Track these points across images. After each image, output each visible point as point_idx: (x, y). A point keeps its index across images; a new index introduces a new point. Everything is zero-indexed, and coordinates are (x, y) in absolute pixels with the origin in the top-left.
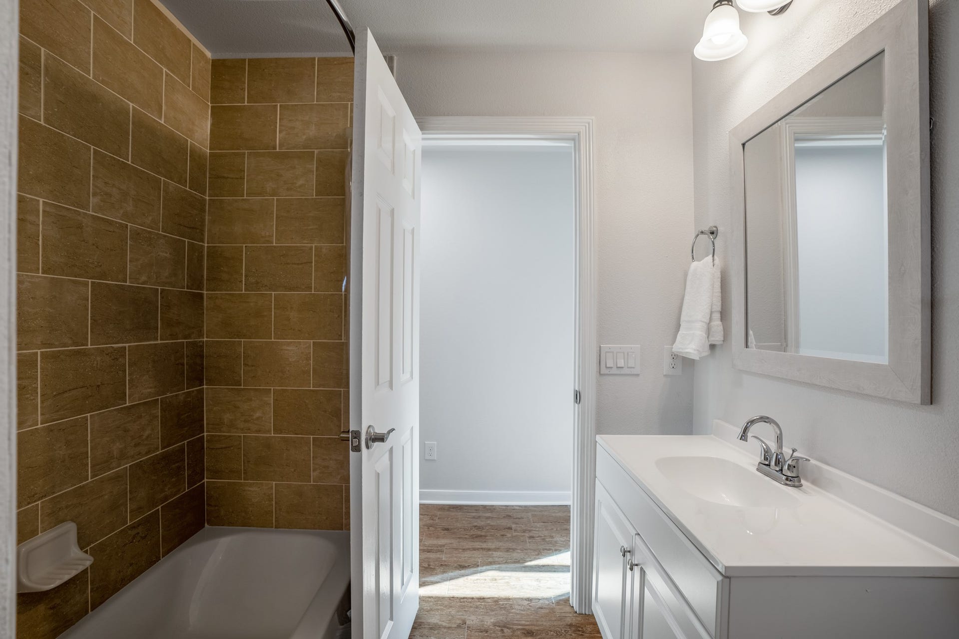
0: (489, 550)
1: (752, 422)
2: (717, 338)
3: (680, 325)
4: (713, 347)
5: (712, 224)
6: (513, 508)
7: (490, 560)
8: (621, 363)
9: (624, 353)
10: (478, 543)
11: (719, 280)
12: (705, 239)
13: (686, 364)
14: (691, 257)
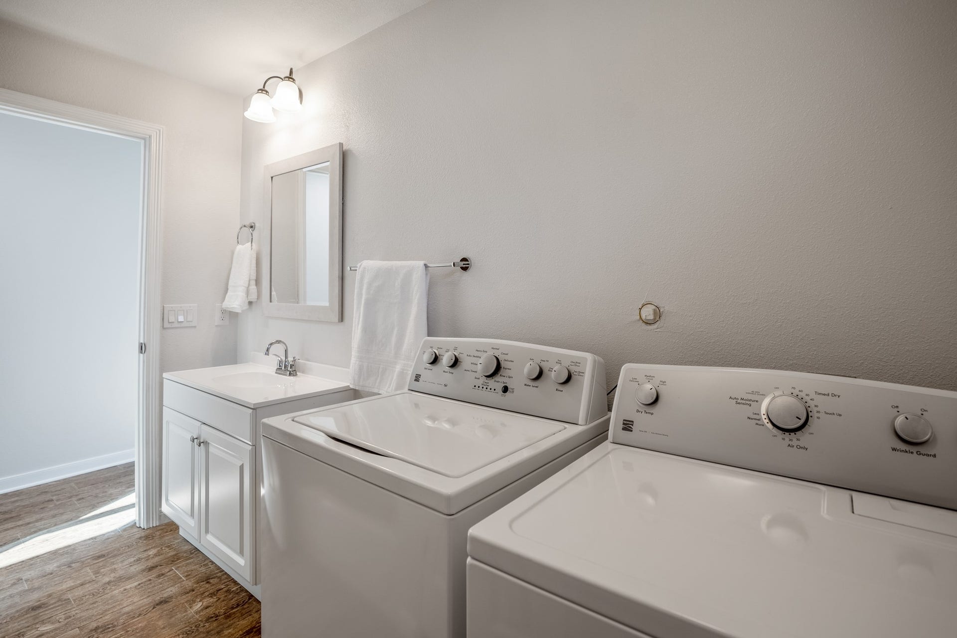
0: (29, 523)
1: (271, 344)
2: (253, 297)
3: (228, 289)
4: (250, 303)
5: (251, 221)
6: (47, 485)
7: (32, 530)
8: (181, 319)
9: (184, 311)
10: (10, 524)
11: (255, 259)
12: (247, 231)
13: (232, 316)
14: (237, 242)
